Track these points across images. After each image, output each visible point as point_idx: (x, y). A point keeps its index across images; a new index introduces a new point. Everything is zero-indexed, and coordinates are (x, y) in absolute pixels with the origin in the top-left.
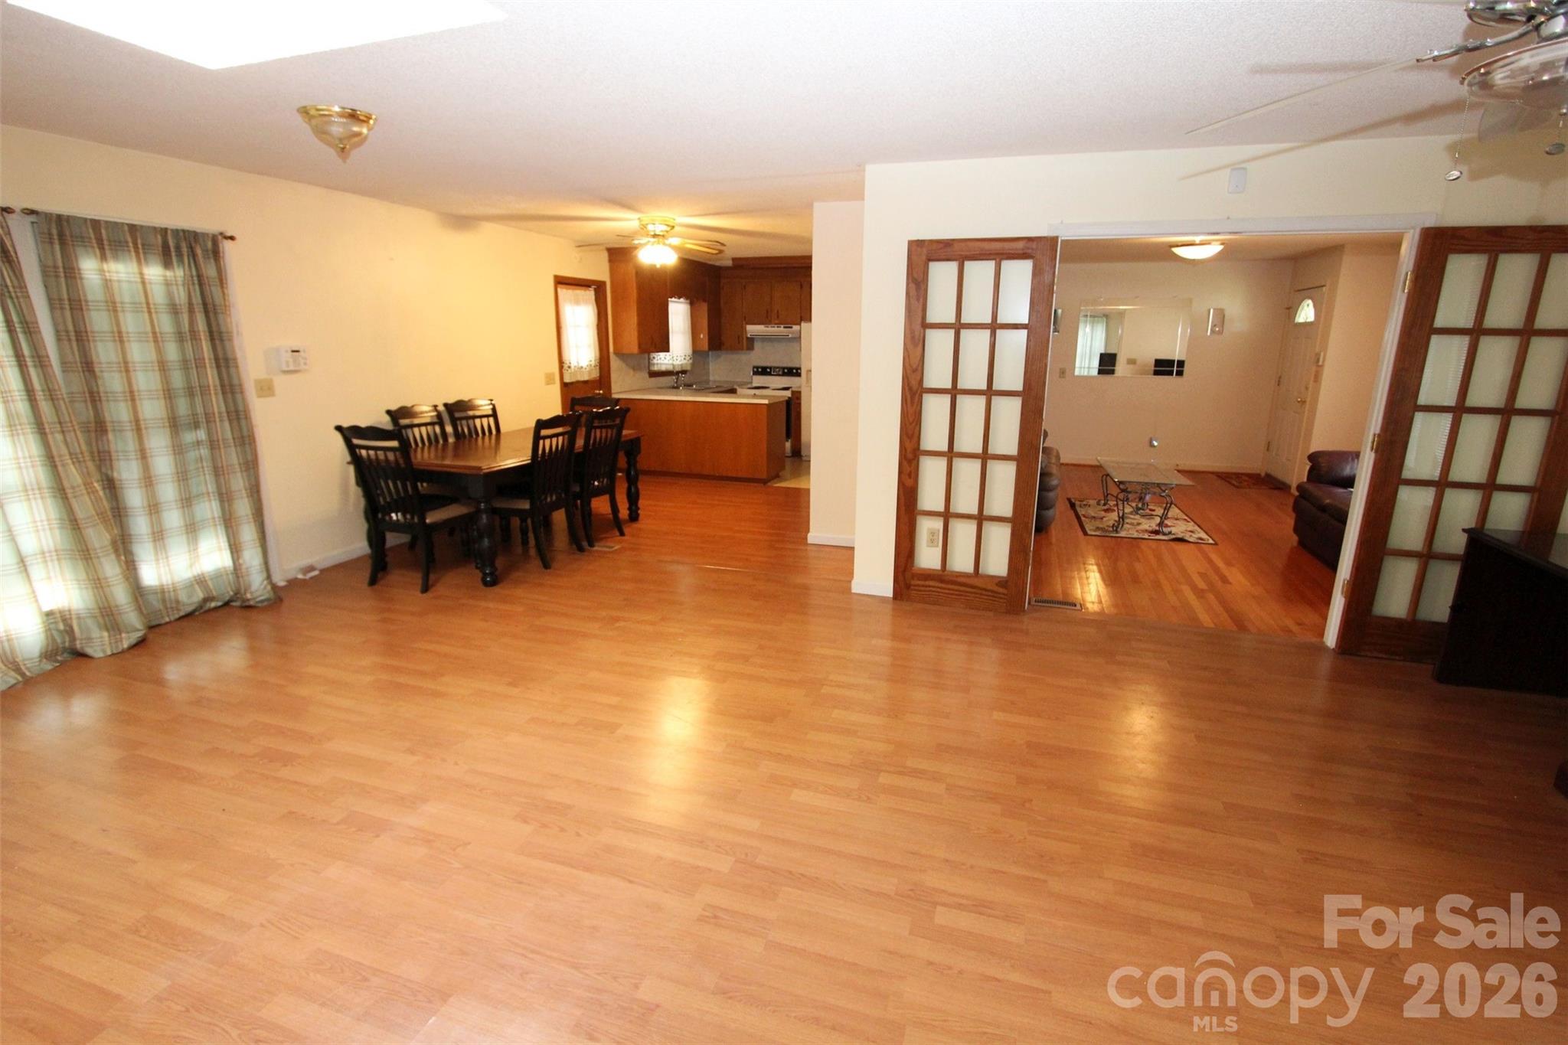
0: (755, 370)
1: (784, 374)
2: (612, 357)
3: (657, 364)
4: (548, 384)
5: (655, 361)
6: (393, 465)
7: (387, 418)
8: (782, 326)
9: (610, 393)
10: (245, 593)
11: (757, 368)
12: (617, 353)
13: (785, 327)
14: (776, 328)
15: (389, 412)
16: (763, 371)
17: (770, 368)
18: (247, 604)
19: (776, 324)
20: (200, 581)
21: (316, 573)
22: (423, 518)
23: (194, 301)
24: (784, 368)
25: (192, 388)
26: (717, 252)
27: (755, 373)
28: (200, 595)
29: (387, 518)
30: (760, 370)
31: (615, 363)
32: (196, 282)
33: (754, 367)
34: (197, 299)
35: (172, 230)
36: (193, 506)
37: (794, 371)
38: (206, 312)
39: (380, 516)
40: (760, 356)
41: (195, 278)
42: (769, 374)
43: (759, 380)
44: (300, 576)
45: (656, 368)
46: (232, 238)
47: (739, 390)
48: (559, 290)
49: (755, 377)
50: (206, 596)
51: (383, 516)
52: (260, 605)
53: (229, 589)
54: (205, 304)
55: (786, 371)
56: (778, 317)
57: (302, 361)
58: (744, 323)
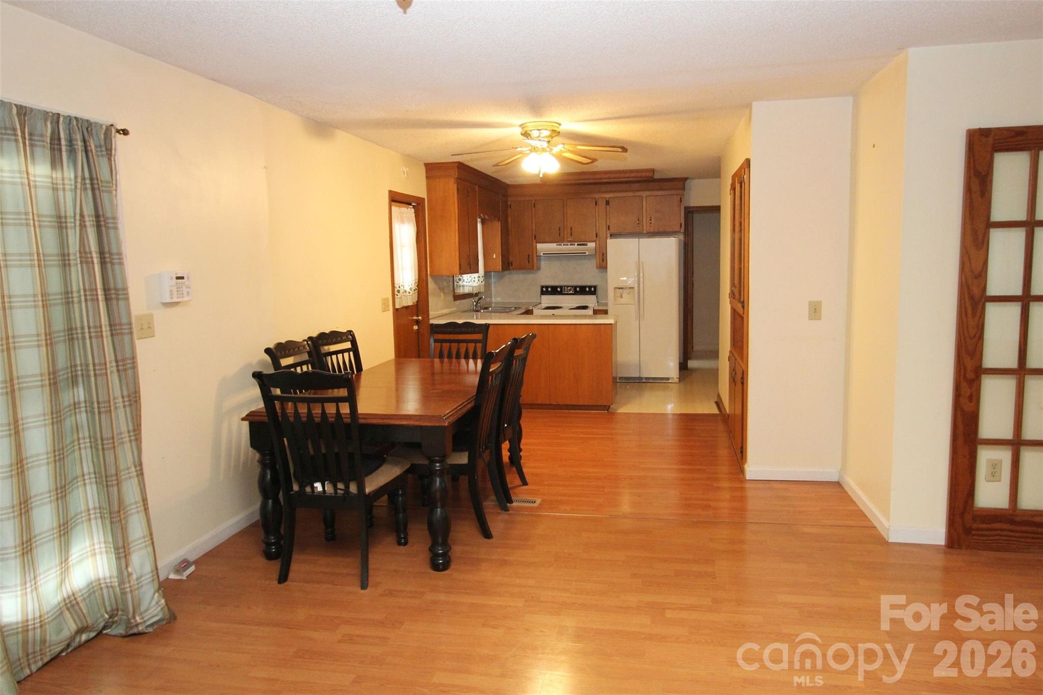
0: (544, 289)
1: (576, 293)
2: (429, 277)
3: (463, 286)
4: (383, 312)
5: (461, 283)
6: (304, 419)
7: (267, 358)
8: (576, 244)
9: (428, 319)
10: (134, 617)
11: (547, 287)
12: (431, 276)
13: (578, 245)
14: (569, 246)
15: (268, 351)
16: (554, 290)
17: (561, 287)
18: (135, 631)
19: (568, 242)
20: (70, 604)
21: (192, 568)
22: (361, 487)
23: (86, 213)
24: (575, 287)
25: (71, 329)
26: (590, 161)
27: (543, 293)
28: (72, 626)
29: (308, 489)
30: (550, 289)
31: (431, 285)
32: (88, 186)
33: (542, 287)
34: (89, 211)
35: (65, 117)
36: (68, 496)
37: (587, 289)
38: (98, 226)
39: (296, 488)
40: (549, 274)
41: (88, 181)
42: (561, 293)
43: (548, 300)
44: (172, 576)
45: (461, 291)
46: (125, 132)
47: (536, 311)
48: (393, 208)
49: (543, 297)
50: (80, 626)
51: (302, 487)
52: (150, 630)
53: (103, 610)
54: (97, 216)
55: (578, 289)
56: (571, 235)
57: (185, 290)
58: (534, 241)
